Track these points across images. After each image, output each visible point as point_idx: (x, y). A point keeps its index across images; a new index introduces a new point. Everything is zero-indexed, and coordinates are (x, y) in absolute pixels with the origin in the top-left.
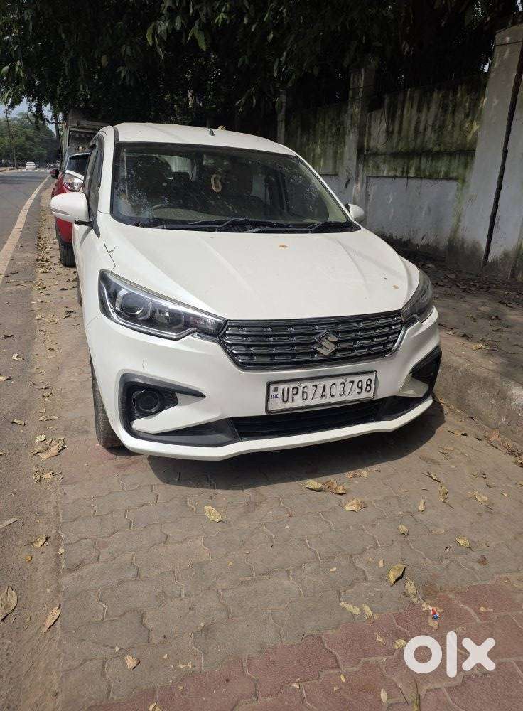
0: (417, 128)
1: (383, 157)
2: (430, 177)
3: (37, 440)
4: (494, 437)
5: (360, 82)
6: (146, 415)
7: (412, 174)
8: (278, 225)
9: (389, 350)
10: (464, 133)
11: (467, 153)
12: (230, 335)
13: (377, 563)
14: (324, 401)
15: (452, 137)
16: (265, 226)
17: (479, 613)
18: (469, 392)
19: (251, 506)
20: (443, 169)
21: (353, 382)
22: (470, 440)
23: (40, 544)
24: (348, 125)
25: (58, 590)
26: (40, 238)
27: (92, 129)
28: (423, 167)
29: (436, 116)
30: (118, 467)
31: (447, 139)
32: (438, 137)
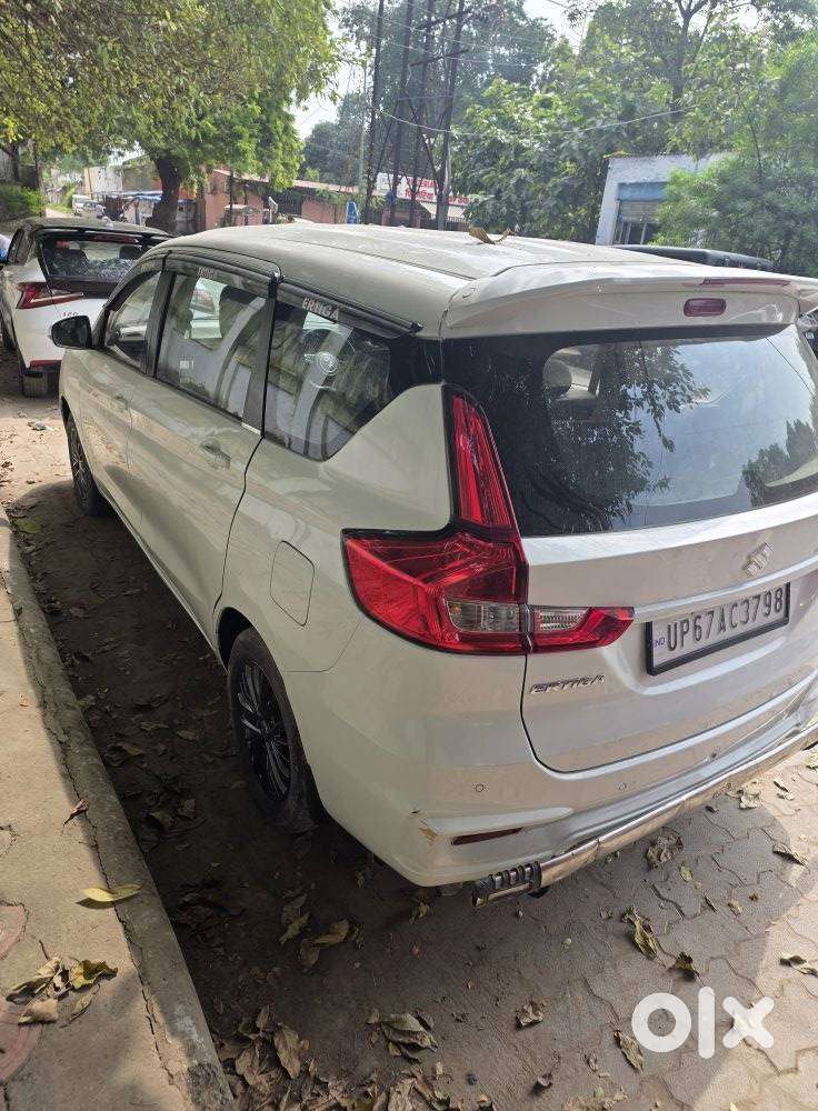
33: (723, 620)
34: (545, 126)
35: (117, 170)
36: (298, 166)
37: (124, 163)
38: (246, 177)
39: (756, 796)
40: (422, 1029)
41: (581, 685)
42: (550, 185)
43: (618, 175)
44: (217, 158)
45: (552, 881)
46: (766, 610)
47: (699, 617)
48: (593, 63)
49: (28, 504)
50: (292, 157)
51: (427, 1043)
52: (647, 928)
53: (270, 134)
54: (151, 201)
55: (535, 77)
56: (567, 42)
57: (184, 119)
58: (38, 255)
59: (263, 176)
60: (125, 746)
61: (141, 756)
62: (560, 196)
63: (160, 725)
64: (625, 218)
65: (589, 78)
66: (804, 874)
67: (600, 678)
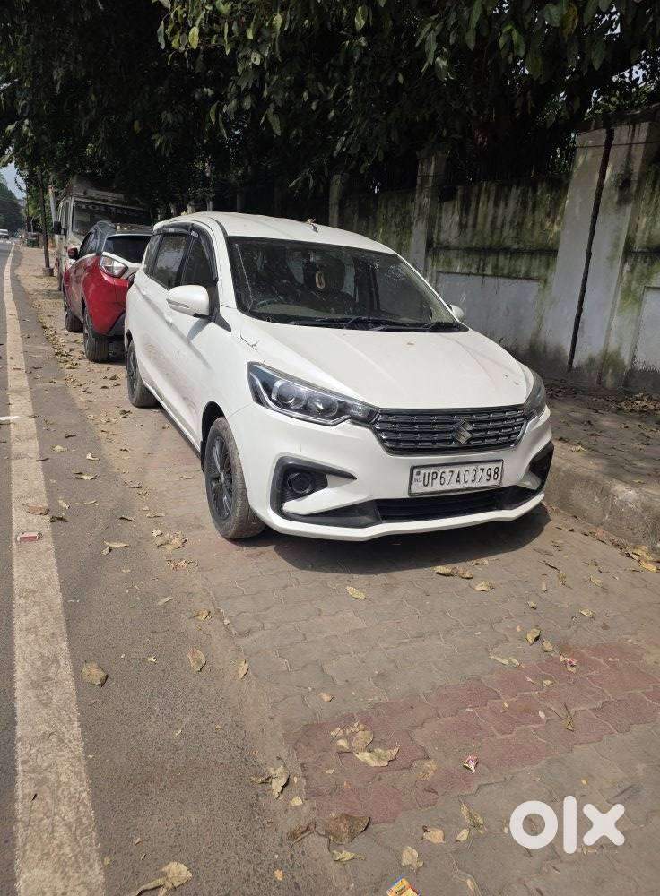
0: (493, 223)
1: (456, 251)
2: (509, 276)
3: (155, 534)
4: (600, 532)
5: (430, 169)
6: (298, 496)
7: (489, 271)
8: (396, 324)
9: (513, 442)
10: (544, 232)
11: (549, 252)
12: (380, 422)
13: (514, 629)
14: (458, 486)
15: (532, 235)
16: (384, 324)
17: (608, 662)
18: (572, 491)
19: (388, 588)
20: (523, 269)
21: (483, 469)
22: (577, 536)
23: (204, 617)
24: (416, 215)
25: (238, 650)
26: (45, 328)
27: (104, 200)
28: (501, 264)
29: (514, 213)
30: (248, 556)
31: (527, 236)
32: (518, 234)
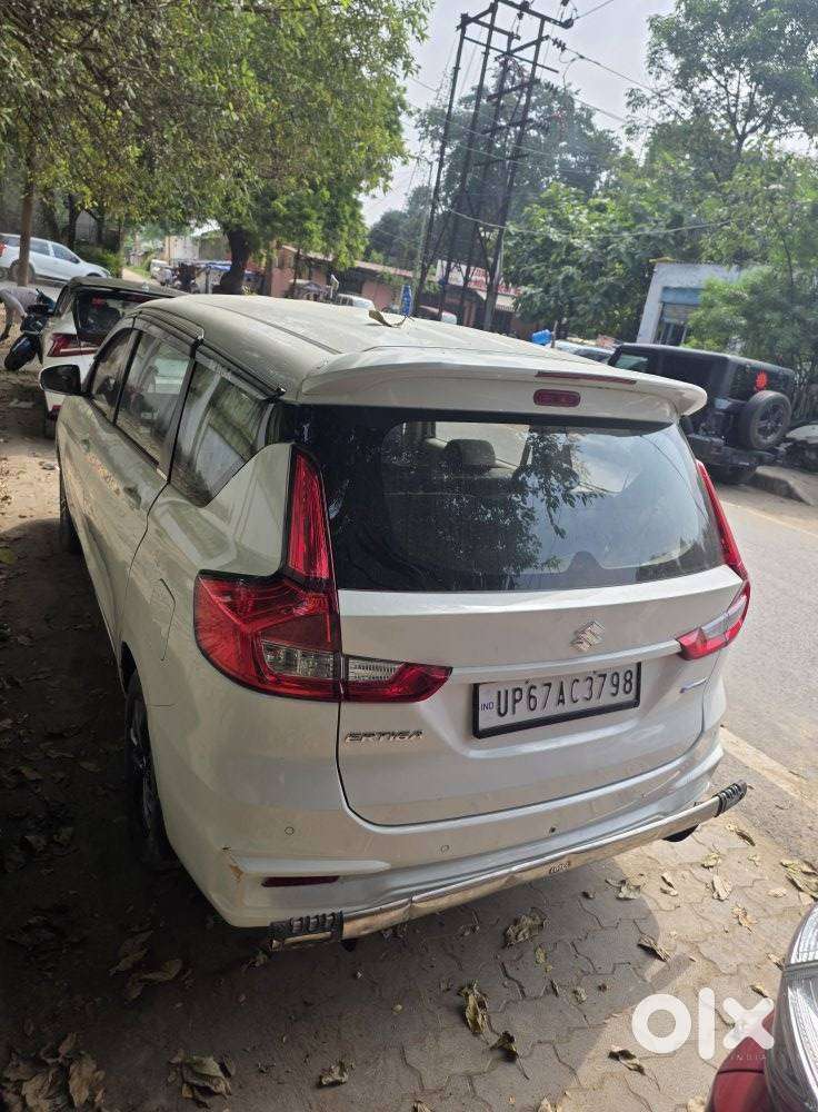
33: (561, 693)
34: (596, 228)
35: (195, 240)
36: (362, 248)
37: (203, 235)
38: (312, 255)
39: (638, 888)
40: (220, 1074)
41: (398, 738)
42: (597, 283)
43: (663, 279)
44: (284, 236)
45: (356, 934)
46: (614, 690)
47: (534, 687)
48: (651, 173)
49: (13, 536)
50: (357, 240)
51: (221, 1088)
52: (481, 1005)
53: (338, 216)
54: (221, 270)
55: (598, 184)
56: (631, 154)
57: (239, 198)
58: (74, 309)
59: (327, 256)
60: (25, 770)
61: (37, 781)
62: (606, 294)
63: (66, 755)
64: (667, 320)
65: (646, 188)
66: (663, 970)
67: (418, 733)
